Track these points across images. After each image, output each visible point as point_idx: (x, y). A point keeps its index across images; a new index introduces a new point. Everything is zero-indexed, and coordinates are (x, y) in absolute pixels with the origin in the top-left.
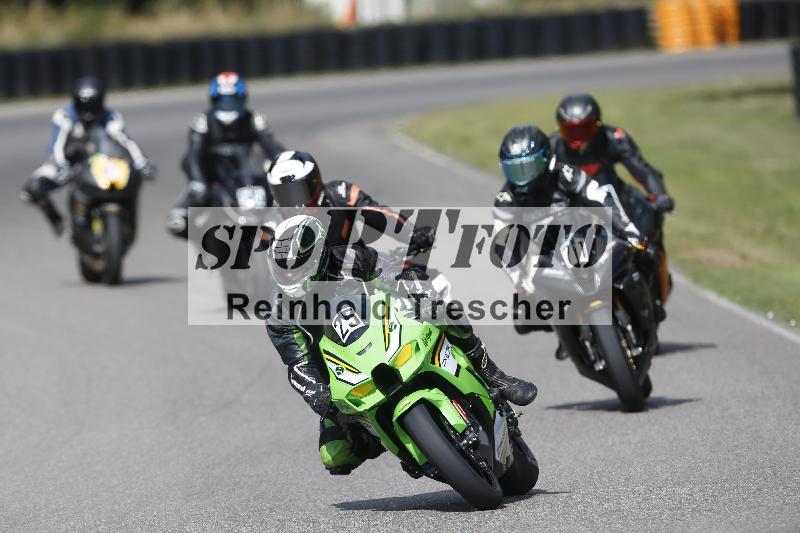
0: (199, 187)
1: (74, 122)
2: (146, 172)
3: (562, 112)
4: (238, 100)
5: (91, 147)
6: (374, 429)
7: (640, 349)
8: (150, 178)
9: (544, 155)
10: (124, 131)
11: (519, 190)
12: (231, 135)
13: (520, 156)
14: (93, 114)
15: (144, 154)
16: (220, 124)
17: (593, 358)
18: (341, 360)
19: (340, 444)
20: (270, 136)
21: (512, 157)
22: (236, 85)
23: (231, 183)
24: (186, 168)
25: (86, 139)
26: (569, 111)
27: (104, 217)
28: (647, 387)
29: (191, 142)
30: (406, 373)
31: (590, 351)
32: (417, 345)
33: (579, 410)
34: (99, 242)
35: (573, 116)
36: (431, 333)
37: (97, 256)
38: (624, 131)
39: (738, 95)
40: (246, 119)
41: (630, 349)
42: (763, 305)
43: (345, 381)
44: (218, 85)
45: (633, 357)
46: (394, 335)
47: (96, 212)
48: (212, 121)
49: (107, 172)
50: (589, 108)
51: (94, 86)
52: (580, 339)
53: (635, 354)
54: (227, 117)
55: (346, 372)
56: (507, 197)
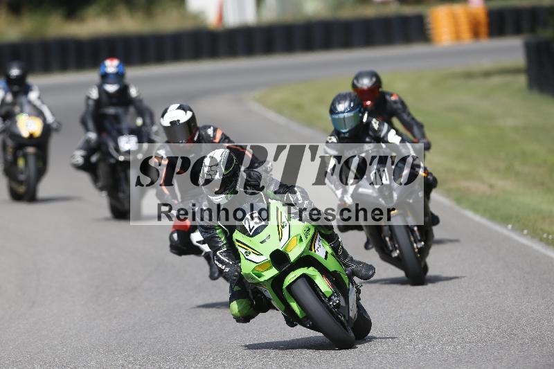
0: (93, 136)
1: (6, 93)
2: (55, 126)
3: (355, 82)
4: (119, 77)
5: (17, 109)
6: (269, 294)
7: (423, 243)
8: (57, 130)
9: (360, 111)
10: (39, 98)
11: (342, 135)
12: (114, 100)
13: (343, 112)
14: (19, 87)
15: (53, 114)
16: (107, 93)
17: (391, 248)
18: (249, 247)
19: (244, 302)
20: (141, 101)
21: (338, 113)
22: (118, 67)
23: (114, 133)
24: (84, 122)
25: (14, 104)
26: (361, 81)
27: (25, 156)
28: (425, 269)
29: (88, 105)
30: (293, 256)
31: (389, 244)
32: (301, 237)
33: (382, 284)
34: (22, 173)
35: (363, 84)
36: (309, 229)
37: (21, 183)
38: (398, 95)
39: (487, 74)
40: (124, 90)
41: (416, 243)
42: (505, 220)
43: (251, 261)
44: (105, 67)
45: (419, 249)
46: (285, 231)
47: (21, 153)
48: (102, 91)
49: (28, 126)
50: (374, 79)
51: (20, 68)
52: (382, 235)
53: (419, 246)
54: (111, 88)
55: (252, 255)
56: (334, 139)
